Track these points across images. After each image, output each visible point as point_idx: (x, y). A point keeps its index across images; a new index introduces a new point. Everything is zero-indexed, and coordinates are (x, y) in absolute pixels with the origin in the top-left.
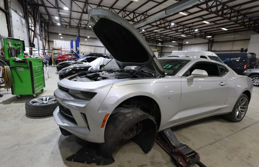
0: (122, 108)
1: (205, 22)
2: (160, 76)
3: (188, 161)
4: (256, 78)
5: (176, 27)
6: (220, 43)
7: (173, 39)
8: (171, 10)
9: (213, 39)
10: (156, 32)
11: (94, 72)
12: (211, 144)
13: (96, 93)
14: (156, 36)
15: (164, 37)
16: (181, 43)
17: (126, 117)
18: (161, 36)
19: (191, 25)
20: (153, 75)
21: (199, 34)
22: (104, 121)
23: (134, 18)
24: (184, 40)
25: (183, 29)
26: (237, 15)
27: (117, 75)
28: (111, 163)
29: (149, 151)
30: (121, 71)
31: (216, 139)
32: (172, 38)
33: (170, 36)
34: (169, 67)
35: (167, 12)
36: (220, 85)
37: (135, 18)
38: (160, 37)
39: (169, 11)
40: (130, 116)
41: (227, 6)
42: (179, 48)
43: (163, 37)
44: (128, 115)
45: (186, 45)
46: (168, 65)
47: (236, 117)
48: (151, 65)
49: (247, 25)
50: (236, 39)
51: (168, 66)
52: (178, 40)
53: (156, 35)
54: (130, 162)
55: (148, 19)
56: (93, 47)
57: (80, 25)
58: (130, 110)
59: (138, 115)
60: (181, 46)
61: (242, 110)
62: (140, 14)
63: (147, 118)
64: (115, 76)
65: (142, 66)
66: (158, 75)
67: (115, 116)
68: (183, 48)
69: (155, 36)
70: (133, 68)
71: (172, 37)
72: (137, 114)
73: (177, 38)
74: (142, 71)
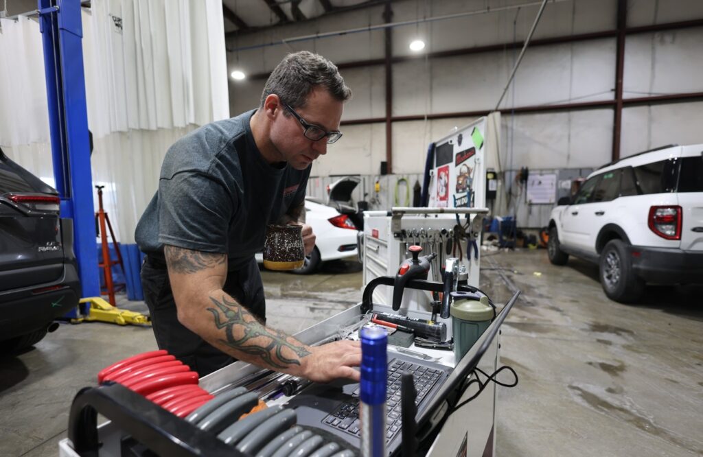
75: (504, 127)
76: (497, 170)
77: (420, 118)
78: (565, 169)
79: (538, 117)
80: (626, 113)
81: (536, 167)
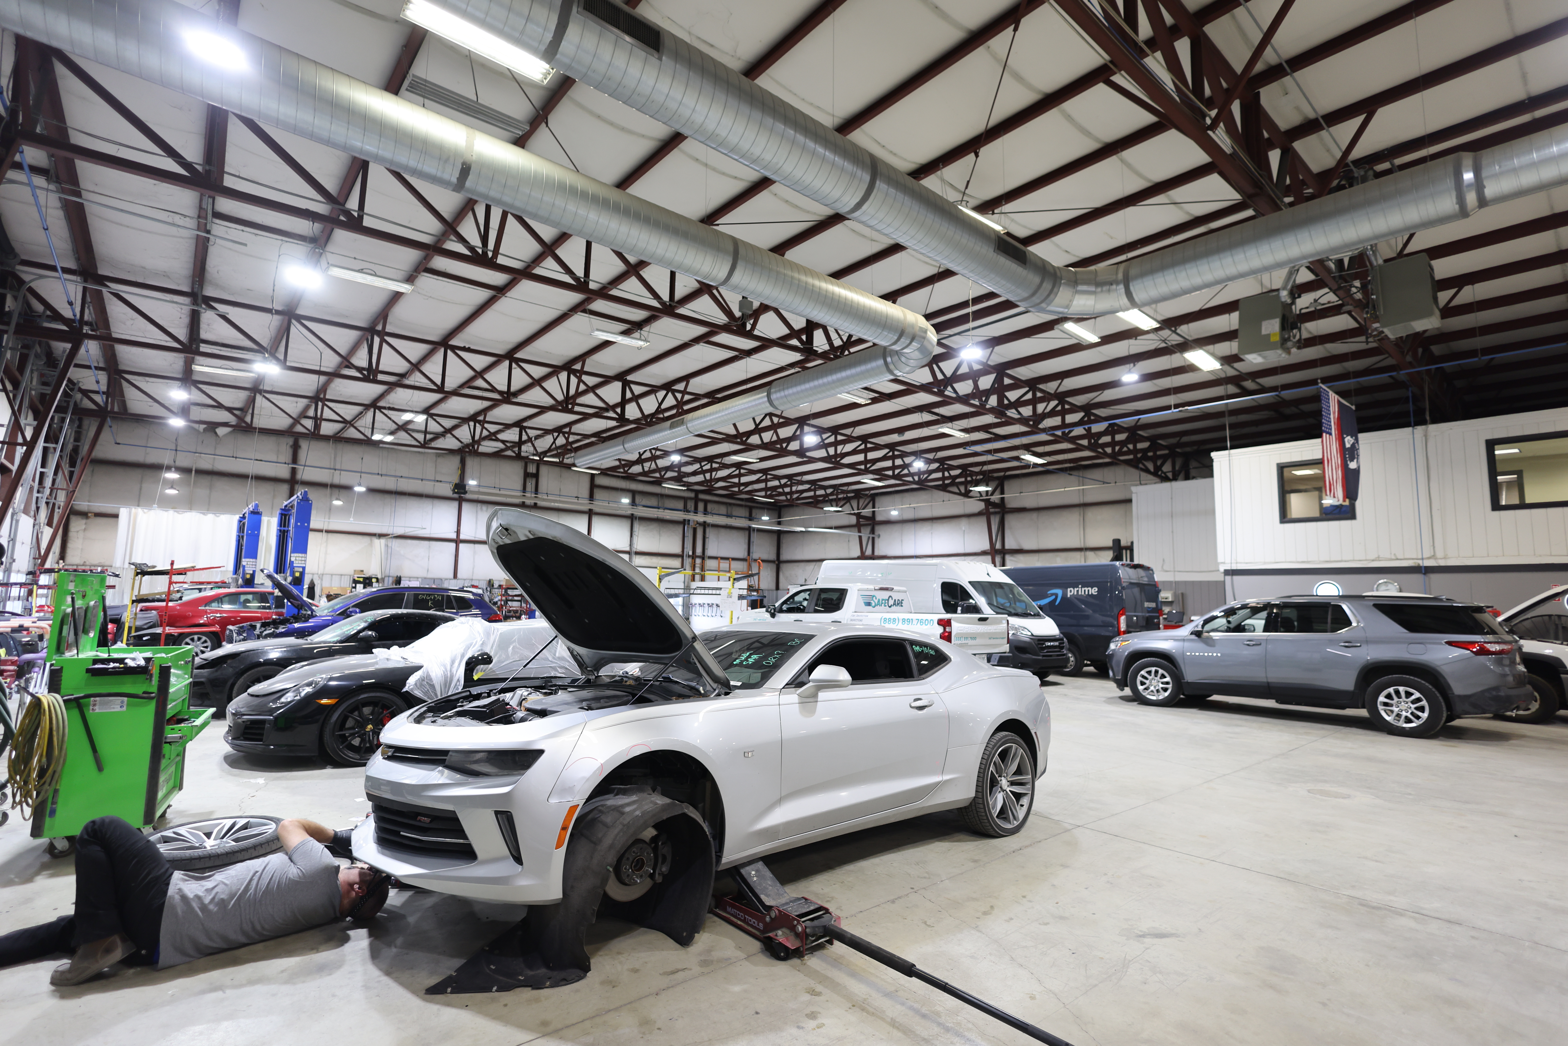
0: (611, 796)
1: (945, 430)
2: (717, 691)
3: (800, 929)
4: (1149, 673)
5: (830, 445)
6: (1034, 515)
7: (827, 495)
8: (790, 391)
9: (1003, 499)
10: (739, 465)
11: (481, 694)
12: (893, 902)
13: (541, 752)
14: (744, 480)
15: (783, 486)
16: (870, 515)
17: (623, 813)
18: (766, 481)
19: (895, 438)
20: (699, 692)
21: (939, 475)
22: (564, 828)
23: (624, 402)
24: (879, 501)
25: (866, 451)
26: (1059, 408)
27: (582, 701)
28: (578, 981)
29: (696, 934)
30: (588, 684)
31: (912, 888)
32: (820, 492)
33: (813, 482)
34: (751, 661)
35: (773, 397)
36: (911, 707)
37: (630, 400)
38: (762, 485)
39: (782, 394)
40: (635, 810)
41: (1010, 377)
42: (860, 537)
43: (776, 487)
44: (627, 809)
45: (888, 522)
46: (748, 654)
47: (995, 816)
48: (690, 662)
49: (1106, 445)
50: (1089, 499)
51: (746, 659)
52: (852, 498)
53: (740, 476)
54: (635, 971)
55: (692, 420)
56: (379, 543)
57: (309, 424)
58: (634, 798)
59: (657, 804)
60: (868, 529)
61: (1017, 789)
62: (653, 390)
63: (680, 812)
64: (576, 702)
65: (666, 664)
66: (712, 690)
67: (590, 817)
68: (879, 536)
69: (736, 480)
70: (633, 669)
71: (825, 488)
72: (652, 802)
73: (845, 488)
74: (668, 680)
75: (387, 546)
76: (379, 577)
77: (321, 531)
78: (425, 578)
79: (409, 541)
80: (461, 546)
81: (406, 575)
